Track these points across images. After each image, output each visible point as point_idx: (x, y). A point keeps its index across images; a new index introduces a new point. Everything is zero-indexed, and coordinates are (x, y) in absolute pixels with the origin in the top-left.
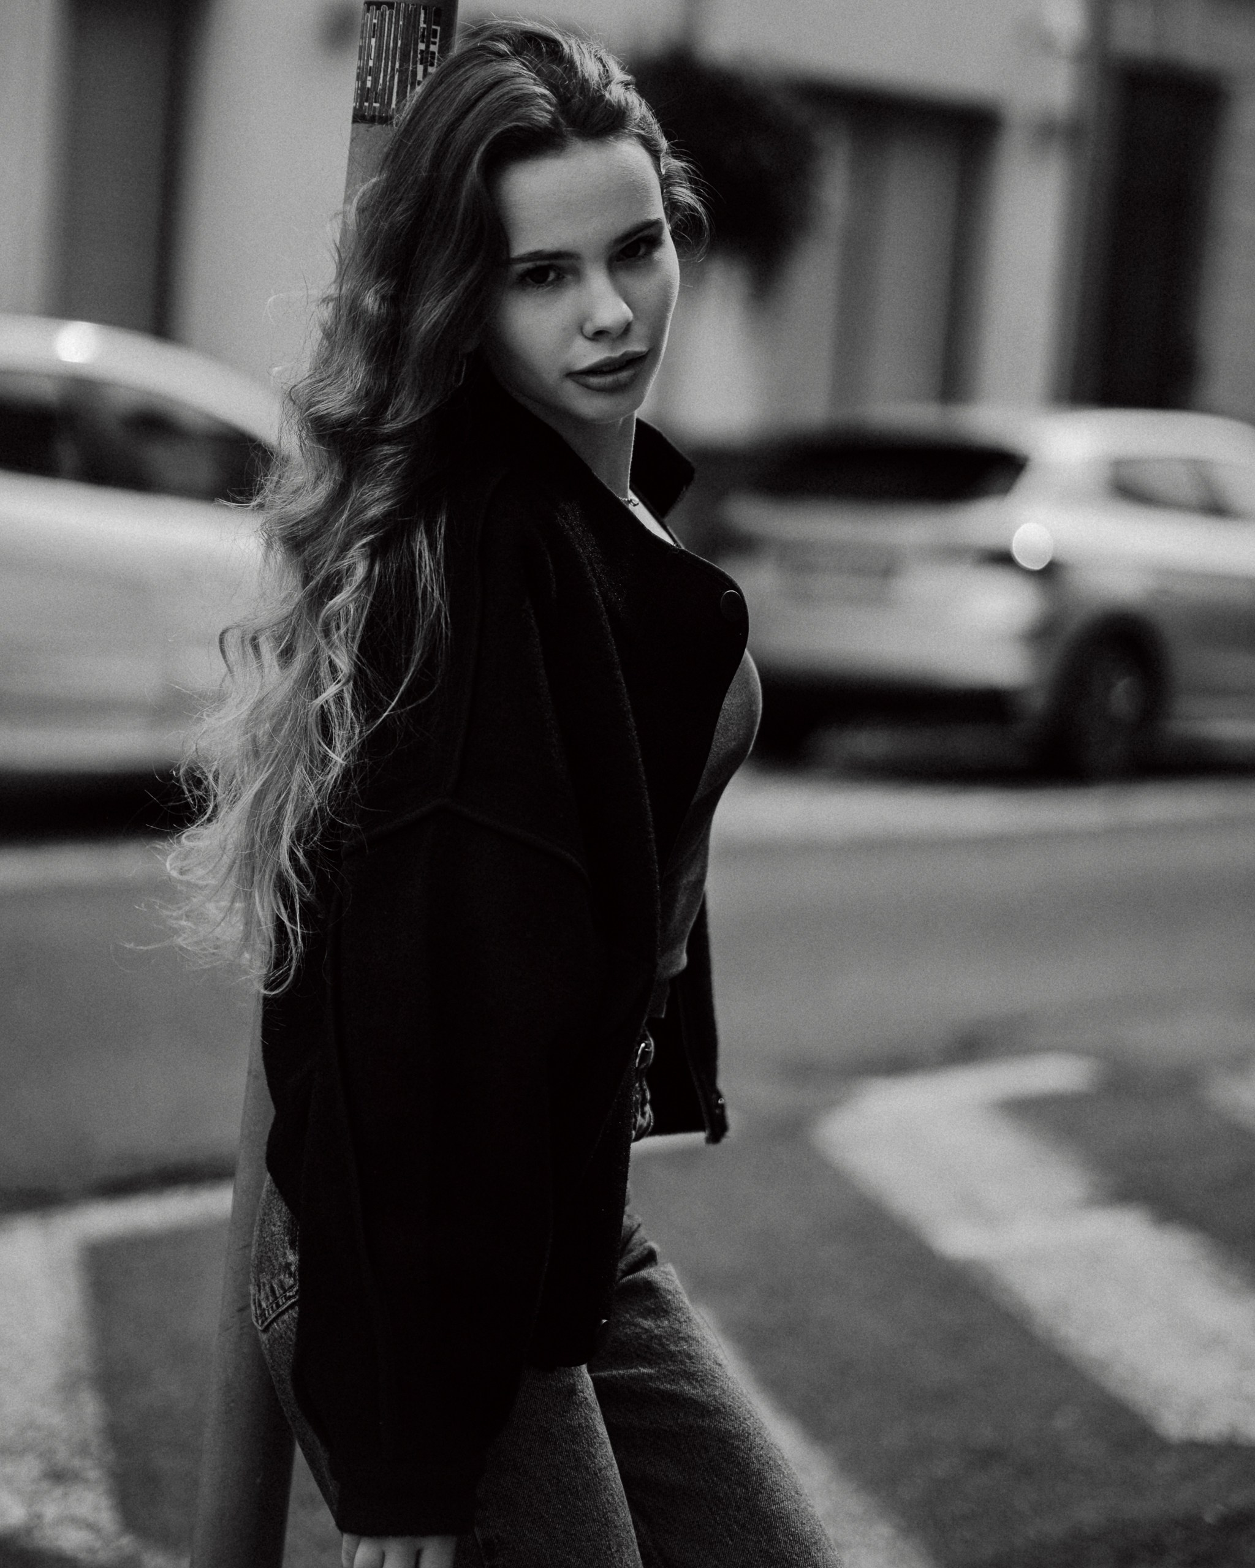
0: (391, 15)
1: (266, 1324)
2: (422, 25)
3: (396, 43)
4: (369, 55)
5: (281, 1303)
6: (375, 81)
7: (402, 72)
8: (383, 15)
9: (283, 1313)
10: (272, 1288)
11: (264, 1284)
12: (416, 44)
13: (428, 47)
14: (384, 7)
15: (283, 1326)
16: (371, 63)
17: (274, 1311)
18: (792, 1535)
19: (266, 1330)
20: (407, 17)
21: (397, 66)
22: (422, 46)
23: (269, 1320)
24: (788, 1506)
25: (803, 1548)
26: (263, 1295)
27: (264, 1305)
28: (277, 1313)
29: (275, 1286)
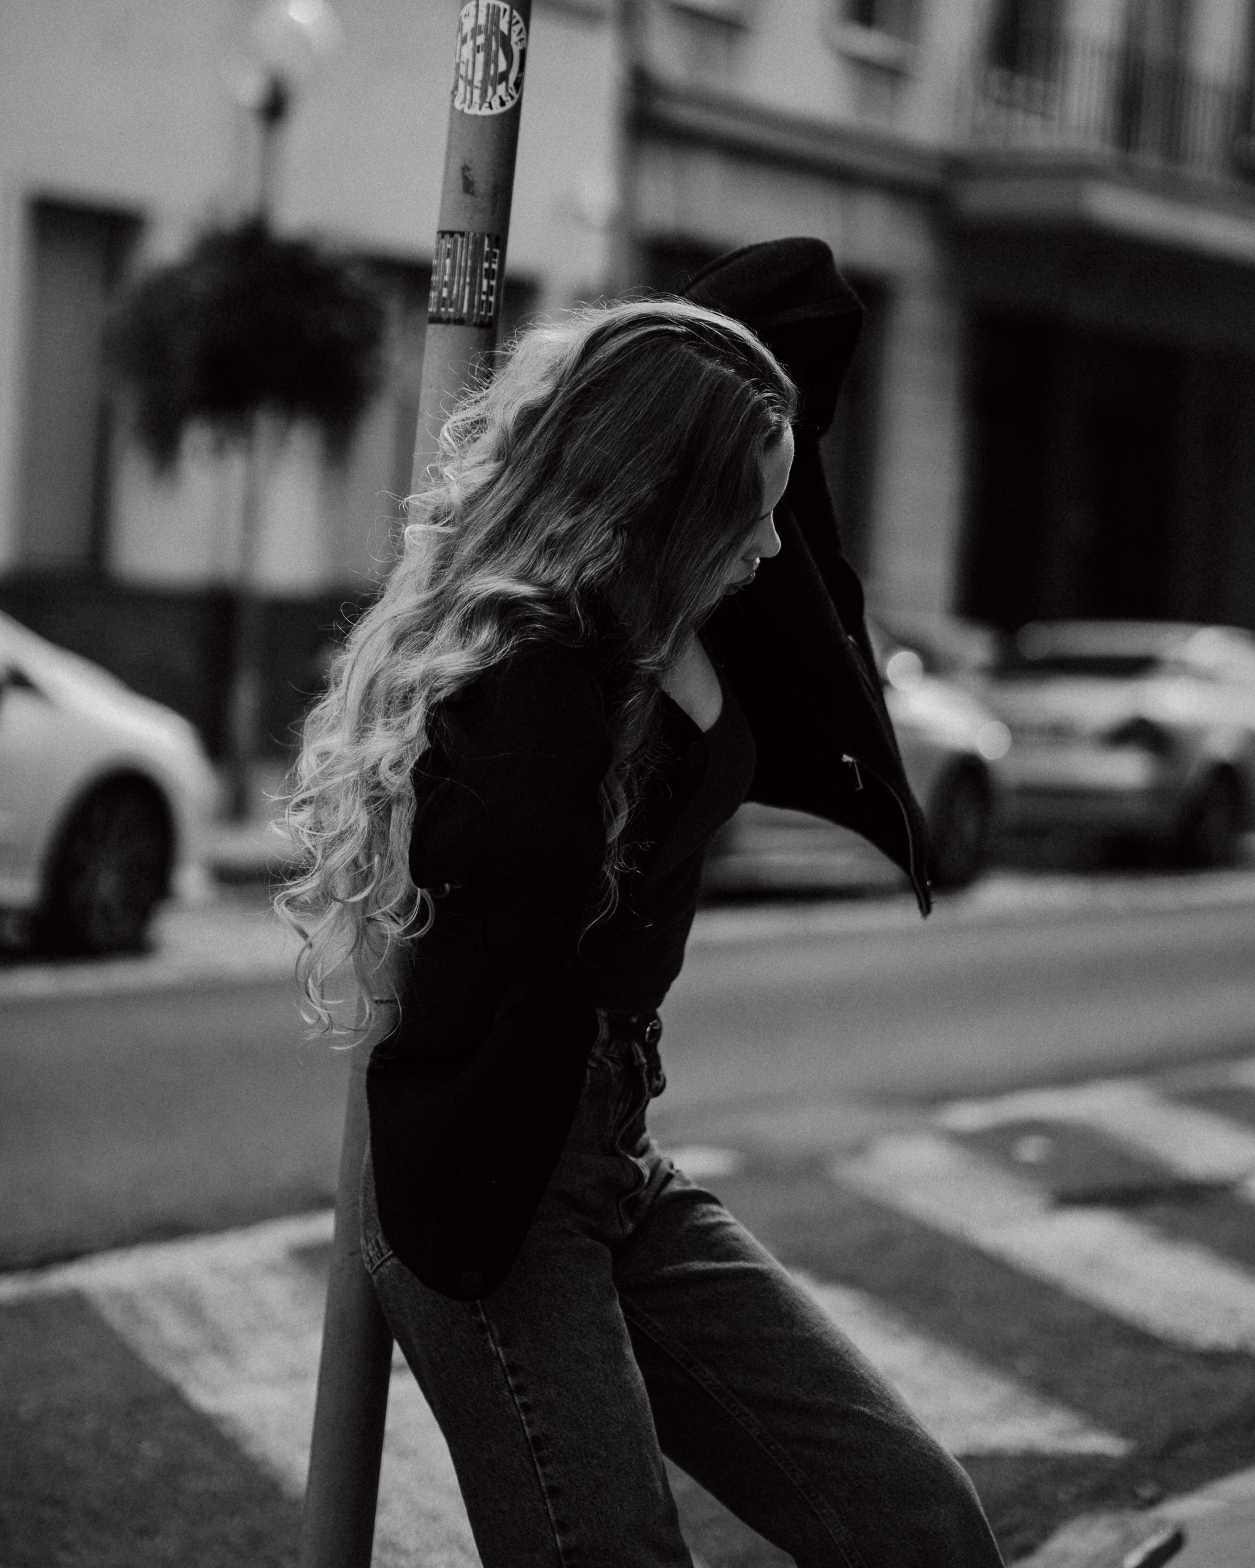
0: (462, 243)
1: (374, 1268)
2: (487, 249)
3: (466, 264)
4: (444, 271)
5: (384, 1253)
6: (450, 292)
7: (472, 284)
8: (456, 241)
9: (386, 1260)
10: (377, 1241)
11: (371, 1238)
12: (482, 264)
13: (490, 265)
14: (457, 236)
15: (386, 1271)
16: (446, 278)
17: (379, 1258)
18: (827, 1351)
19: (375, 1272)
20: (475, 243)
21: (468, 280)
22: (486, 265)
23: (376, 1266)
24: (817, 1331)
25: (838, 1357)
26: (370, 1247)
27: (371, 1254)
28: (382, 1260)
29: (379, 1240)
